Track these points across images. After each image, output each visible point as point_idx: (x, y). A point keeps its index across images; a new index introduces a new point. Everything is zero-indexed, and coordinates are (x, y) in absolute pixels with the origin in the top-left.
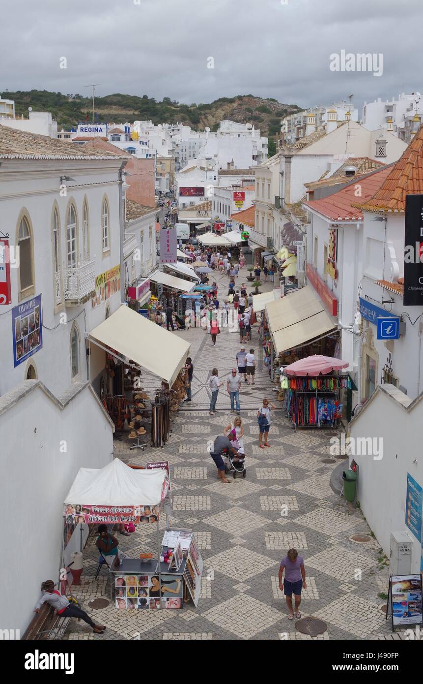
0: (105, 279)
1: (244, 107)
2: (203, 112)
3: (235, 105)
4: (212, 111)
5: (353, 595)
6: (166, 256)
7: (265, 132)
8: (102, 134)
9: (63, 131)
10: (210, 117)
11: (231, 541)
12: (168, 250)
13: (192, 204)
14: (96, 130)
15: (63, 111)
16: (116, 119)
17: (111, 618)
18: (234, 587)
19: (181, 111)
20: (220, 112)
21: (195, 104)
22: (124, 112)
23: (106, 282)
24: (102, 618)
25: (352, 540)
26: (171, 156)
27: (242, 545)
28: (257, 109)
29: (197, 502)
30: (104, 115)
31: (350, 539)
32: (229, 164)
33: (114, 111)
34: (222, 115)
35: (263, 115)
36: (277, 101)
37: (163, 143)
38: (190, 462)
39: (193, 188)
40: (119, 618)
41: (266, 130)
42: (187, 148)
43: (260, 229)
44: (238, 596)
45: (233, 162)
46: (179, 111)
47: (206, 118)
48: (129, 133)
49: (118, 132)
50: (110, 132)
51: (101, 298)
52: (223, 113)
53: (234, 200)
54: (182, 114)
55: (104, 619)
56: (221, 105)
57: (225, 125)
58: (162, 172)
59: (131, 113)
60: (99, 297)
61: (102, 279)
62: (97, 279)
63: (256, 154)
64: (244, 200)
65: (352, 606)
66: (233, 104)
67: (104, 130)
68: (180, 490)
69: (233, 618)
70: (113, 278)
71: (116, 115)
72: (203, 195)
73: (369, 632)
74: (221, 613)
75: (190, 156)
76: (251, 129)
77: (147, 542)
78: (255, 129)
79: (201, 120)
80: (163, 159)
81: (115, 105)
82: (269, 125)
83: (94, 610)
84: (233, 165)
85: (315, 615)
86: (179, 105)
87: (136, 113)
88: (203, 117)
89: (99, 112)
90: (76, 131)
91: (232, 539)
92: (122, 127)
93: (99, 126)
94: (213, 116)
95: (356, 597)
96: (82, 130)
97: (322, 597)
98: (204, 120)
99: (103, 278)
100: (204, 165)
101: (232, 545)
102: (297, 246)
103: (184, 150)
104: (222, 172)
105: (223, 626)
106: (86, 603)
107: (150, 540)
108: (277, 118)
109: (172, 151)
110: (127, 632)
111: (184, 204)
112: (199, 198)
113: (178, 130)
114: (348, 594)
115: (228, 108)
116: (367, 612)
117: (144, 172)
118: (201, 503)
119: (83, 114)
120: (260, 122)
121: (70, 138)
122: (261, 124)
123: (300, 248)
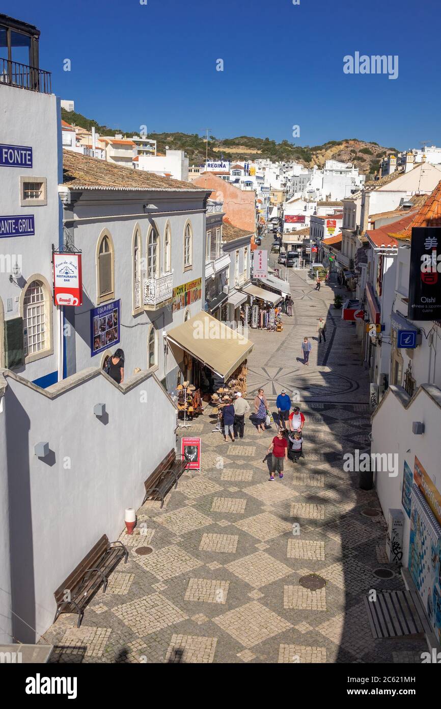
0: (185, 289)
1: (350, 149)
2: (314, 153)
3: (342, 147)
4: (322, 151)
5: (353, 560)
6: (259, 272)
7: (367, 170)
8: (226, 170)
9: (193, 166)
10: (320, 157)
11: (262, 508)
12: (260, 267)
13: (294, 230)
14: (221, 166)
15: (198, 150)
16: (242, 157)
17: (151, 563)
18: (256, 545)
19: (297, 152)
20: (329, 153)
21: (308, 146)
22: (249, 151)
23: (187, 291)
24: (144, 562)
25: (363, 514)
26: (282, 189)
27: (270, 512)
28: (360, 151)
29: (241, 474)
30: (233, 154)
31: (361, 513)
32: (327, 197)
33: (241, 150)
34: (330, 156)
35: (366, 156)
36: (378, 145)
37: (277, 178)
38: (243, 442)
39: (296, 216)
40: (158, 563)
41: (368, 168)
42: (298, 183)
43: (345, 252)
44: (257, 553)
45: (330, 195)
46: (295, 151)
47: (317, 157)
48: (248, 168)
49: (238, 168)
50: (231, 168)
51: (181, 304)
52: (332, 153)
53: (327, 227)
54: (297, 155)
55: (145, 563)
56: (330, 147)
57: (331, 164)
58: (275, 202)
59: (254, 152)
60: (179, 304)
61: (182, 289)
62: (178, 288)
63: (354, 188)
64: (335, 227)
65: (350, 568)
66: (340, 146)
67: (227, 167)
68: (230, 464)
69: (249, 571)
70: (194, 289)
71: (242, 154)
72: (304, 222)
73: (360, 591)
74: (241, 566)
75: (300, 189)
76: (352, 168)
77: (193, 504)
78: (355, 168)
79: (312, 159)
80: (276, 191)
81: (242, 145)
82: (370, 165)
83: (139, 555)
84: (330, 198)
85: (317, 573)
86: (295, 146)
87: (259, 152)
88: (315, 157)
89: (227, 150)
90: (204, 167)
91: (263, 506)
92: (242, 164)
93: (224, 163)
94: (323, 156)
95: (356, 561)
96: (209, 165)
97: (327, 559)
98: (315, 159)
99: (184, 288)
100: (307, 197)
101: (263, 511)
102: (361, 268)
103: (295, 185)
104: (321, 204)
105: (240, 576)
106: (134, 549)
107: (196, 503)
108: (378, 159)
109: (285, 185)
110: (162, 575)
111: (288, 229)
112: (300, 224)
113: (291, 167)
114: (349, 559)
115: (335, 150)
116: (362, 574)
117: (246, 202)
118: (244, 475)
119: (215, 152)
120: (362, 162)
121: (199, 172)
122: (364, 163)
123: (364, 269)
